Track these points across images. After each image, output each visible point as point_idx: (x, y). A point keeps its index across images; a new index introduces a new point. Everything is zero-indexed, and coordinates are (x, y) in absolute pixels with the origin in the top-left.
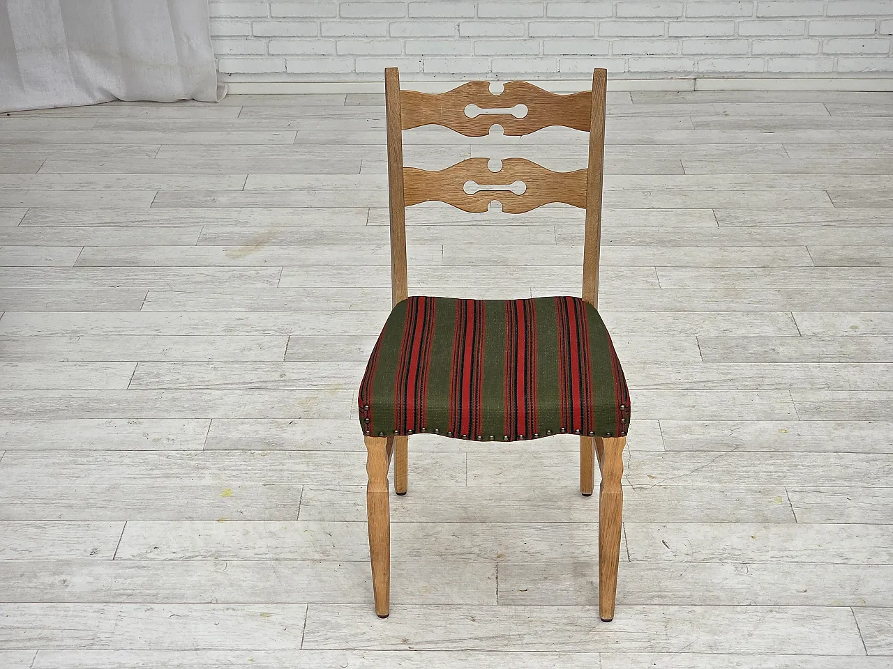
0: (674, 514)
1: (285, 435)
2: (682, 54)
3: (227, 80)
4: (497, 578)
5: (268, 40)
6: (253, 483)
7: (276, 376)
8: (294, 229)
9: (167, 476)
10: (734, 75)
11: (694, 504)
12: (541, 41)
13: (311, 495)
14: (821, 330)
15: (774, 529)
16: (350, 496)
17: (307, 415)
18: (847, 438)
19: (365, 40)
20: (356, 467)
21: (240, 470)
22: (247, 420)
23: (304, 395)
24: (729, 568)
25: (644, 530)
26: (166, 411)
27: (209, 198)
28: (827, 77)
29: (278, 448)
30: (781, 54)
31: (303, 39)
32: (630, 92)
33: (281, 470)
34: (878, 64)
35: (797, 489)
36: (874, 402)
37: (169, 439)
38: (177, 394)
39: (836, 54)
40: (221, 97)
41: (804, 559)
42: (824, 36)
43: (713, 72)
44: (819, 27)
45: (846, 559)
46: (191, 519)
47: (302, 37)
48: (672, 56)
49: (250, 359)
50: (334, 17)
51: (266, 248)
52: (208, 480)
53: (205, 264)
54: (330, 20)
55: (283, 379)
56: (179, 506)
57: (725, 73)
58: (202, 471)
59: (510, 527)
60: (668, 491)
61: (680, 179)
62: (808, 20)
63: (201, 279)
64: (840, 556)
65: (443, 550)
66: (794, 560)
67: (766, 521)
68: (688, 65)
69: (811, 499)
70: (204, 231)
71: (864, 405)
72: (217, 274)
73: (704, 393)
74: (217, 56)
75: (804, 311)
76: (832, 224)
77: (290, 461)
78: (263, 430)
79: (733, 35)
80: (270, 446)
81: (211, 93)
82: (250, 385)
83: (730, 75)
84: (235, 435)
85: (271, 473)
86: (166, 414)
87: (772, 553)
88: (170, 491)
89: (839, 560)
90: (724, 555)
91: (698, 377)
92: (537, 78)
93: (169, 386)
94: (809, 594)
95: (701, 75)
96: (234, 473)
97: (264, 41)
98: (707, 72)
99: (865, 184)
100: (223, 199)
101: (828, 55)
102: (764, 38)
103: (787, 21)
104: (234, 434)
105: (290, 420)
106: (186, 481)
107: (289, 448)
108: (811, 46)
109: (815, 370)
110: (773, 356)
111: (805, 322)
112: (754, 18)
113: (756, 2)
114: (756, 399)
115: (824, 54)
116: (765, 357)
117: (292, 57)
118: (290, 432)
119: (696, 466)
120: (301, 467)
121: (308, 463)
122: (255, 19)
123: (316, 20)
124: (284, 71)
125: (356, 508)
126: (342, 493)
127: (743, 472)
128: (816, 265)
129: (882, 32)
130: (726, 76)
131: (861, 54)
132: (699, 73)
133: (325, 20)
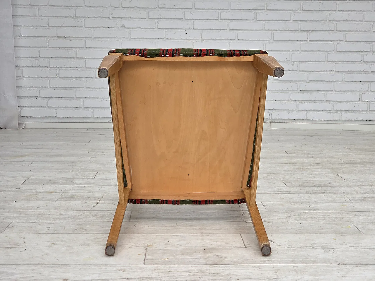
3: (25, 121)
4: (145, 254)
5: (48, 99)
8: (45, 153)
10: (290, 121)
13: (17, 224)
14: (356, 179)
17: (28, 199)
19: (99, 100)
20: (54, 215)
24: (320, 250)
28: (337, 123)
30: (313, 110)
34: (363, 116)
35: (360, 223)
39: (341, 111)
40: (20, 127)
42: (335, 101)
43: (280, 119)
44: (331, 96)
50: (83, 88)
51: (26, 157)
54: (81, 89)
57: (285, 119)
59: (158, 236)
62: (326, 93)
67: (342, 234)
69: (371, 227)
73: (290, 195)
75: (344, 174)
76: (352, 154)
77: (8, 213)
79: (288, 100)
90: (315, 246)
91: (285, 190)
95: (273, 121)
97: (46, 99)
98: (276, 119)
99: (366, 147)
100: (7, 147)
101: (337, 111)
102: (304, 102)
103: (315, 93)
105: (16, 201)
107: (10, 209)
108: (329, 106)
109: (357, 189)
110: (330, 185)
111: (346, 177)
112: (298, 91)
113: (299, 83)
114: (323, 197)
115: (335, 110)
116: (325, 185)
117: (60, 109)
118: (13, 205)
119: (288, 215)
120: (15, 215)
121: (20, 214)
122: (41, 88)
123: (73, 89)
124: (56, 116)
125: (48, 228)
126: (40, 224)
127: (321, 217)
128: (347, 163)
129: (363, 100)
130: (286, 121)
131: (353, 111)
132: (272, 119)
133: (78, 89)
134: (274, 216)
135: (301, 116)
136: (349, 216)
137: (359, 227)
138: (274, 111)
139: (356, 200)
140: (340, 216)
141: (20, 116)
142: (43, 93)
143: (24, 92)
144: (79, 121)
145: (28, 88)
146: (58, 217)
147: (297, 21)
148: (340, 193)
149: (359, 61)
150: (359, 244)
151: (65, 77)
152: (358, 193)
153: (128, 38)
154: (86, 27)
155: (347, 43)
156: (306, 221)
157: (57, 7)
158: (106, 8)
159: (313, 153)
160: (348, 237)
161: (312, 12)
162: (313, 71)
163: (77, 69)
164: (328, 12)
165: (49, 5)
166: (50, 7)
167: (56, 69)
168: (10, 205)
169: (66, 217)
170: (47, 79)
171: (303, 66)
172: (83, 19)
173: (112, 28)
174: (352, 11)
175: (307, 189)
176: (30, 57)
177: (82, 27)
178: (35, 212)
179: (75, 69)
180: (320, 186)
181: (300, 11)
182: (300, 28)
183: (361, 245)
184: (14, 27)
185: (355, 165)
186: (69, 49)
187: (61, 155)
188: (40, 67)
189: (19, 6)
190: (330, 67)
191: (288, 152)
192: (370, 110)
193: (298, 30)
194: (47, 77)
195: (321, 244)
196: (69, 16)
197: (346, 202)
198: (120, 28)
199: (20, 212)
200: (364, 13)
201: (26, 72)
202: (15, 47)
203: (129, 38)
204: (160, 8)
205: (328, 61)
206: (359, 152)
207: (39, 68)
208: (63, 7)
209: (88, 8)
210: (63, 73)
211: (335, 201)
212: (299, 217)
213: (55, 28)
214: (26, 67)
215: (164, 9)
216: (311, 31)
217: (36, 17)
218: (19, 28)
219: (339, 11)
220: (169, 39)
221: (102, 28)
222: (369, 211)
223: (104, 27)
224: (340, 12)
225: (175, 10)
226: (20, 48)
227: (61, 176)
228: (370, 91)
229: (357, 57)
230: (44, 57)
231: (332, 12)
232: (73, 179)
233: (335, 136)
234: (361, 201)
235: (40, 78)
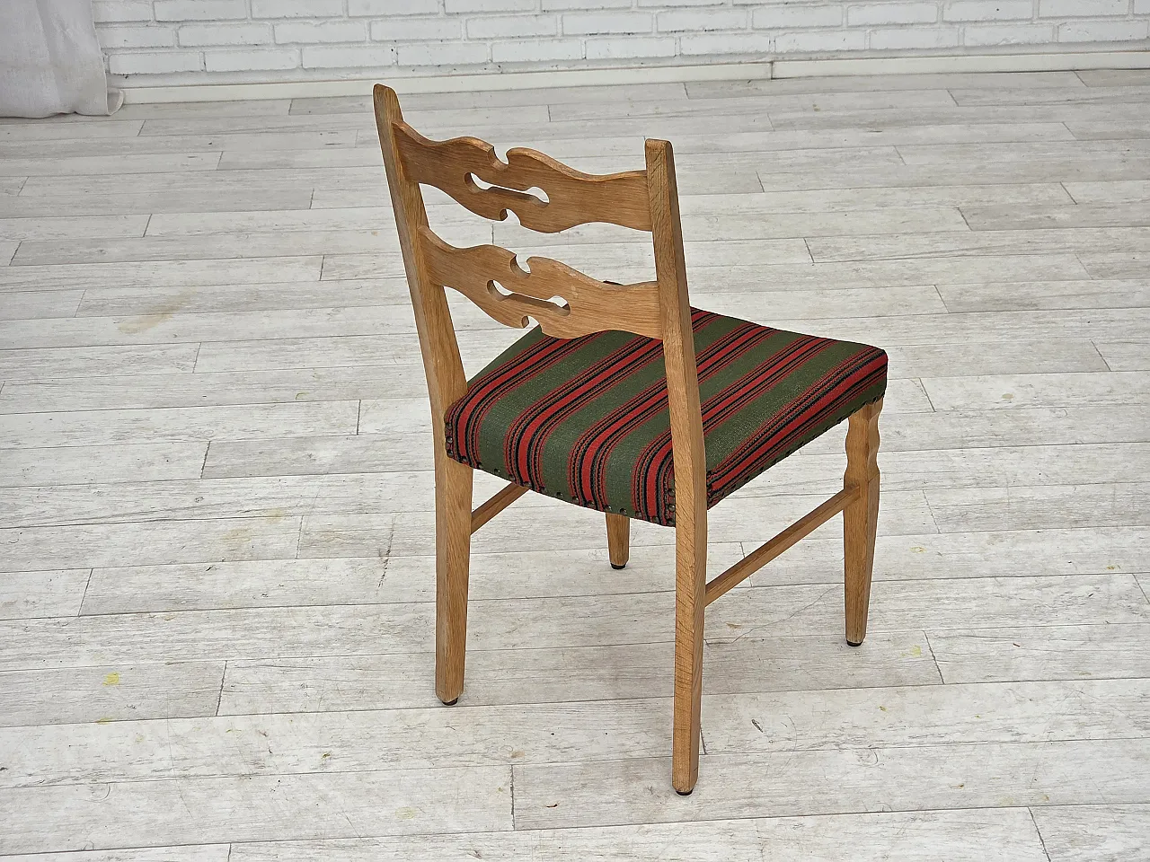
0: (768, 680)
1: (200, 587)
2: (753, 28)
3: (125, 85)
4: (512, 788)
5: (177, 26)
6: (151, 662)
7: (189, 502)
8: (217, 289)
9: (24, 658)
10: (825, 56)
11: (796, 662)
12: (559, 16)
13: (237, 675)
14: (962, 403)
15: (912, 695)
16: (295, 674)
17: (235, 556)
18: (1008, 555)
19: (314, 22)
20: (304, 630)
21: (132, 643)
22: (144, 568)
23: (231, 526)
24: (850, 756)
25: (725, 705)
26: (24, 560)
27: (94, 250)
28: (950, 54)
29: (191, 607)
30: (887, 25)
31: (227, 23)
32: (685, 83)
33: (194, 640)
34: (1018, 34)
35: (941, 634)
36: (1042, 501)
37: (27, 602)
38: (43, 534)
39: (961, 23)
40: (114, 107)
41: (956, 737)
43: (796, 53)
45: (1018, 734)
46: (58, 721)
47: (225, 20)
48: (738, 31)
49: (149, 479)
51: (177, 317)
52: (85, 662)
53: (87, 343)
55: (197, 504)
56: (41, 703)
57: (813, 52)
58: (76, 648)
59: (530, 711)
60: (757, 645)
61: (757, 198)
63: (81, 364)
64: (1009, 730)
65: (432, 750)
66: (943, 740)
67: (899, 683)
68: (760, 43)
69: (962, 647)
70: (88, 296)
71: (1028, 507)
72: (104, 357)
73: (804, 500)
74: (107, 51)
75: (937, 375)
76: (969, 253)
77: (207, 626)
78: (170, 582)
80: (178, 604)
81: (101, 103)
82: (150, 516)
83: (818, 56)
84: (126, 590)
85: (178, 646)
86: (25, 566)
87: (909, 731)
88: (27, 680)
89: (1007, 737)
90: (843, 738)
92: (555, 68)
93: (30, 523)
94: (968, 789)
95: (780, 58)
96: (124, 649)
97: (172, 27)
98: (788, 53)
99: (1011, 197)
100: (114, 250)
101: (951, 23)
104: (124, 589)
105: (210, 564)
106: (53, 665)
107: (207, 607)
109: (957, 459)
110: (898, 441)
111: (939, 392)
115: (945, 22)
117: (211, 50)
118: (207, 584)
120: (223, 634)
121: (234, 629)
124: (203, 69)
125: (305, 691)
126: (286, 669)
128: (950, 312)
130: (814, 56)
131: (994, 21)
132: (775, 53)
135: (855, 40)
136: (922, 604)
138: (781, 32)
139: (947, 519)
140: (904, 605)
141: (108, 72)
142: (164, 10)
143: (112, 10)
144: (264, 79)
148: (916, 485)
150: (930, 724)
152: (955, 480)
159: (874, 247)
169: (332, 639)
178: (262, 615)
183: (933, 730)
185: (969, 324)
191: (811, 246)
195: (854, 731)
197: (924, 525)
199: (230, 617)
211: (900, 528)
212: (817, 614)
222: (967, 572)
232: (311, 440)
234: (958, 523)
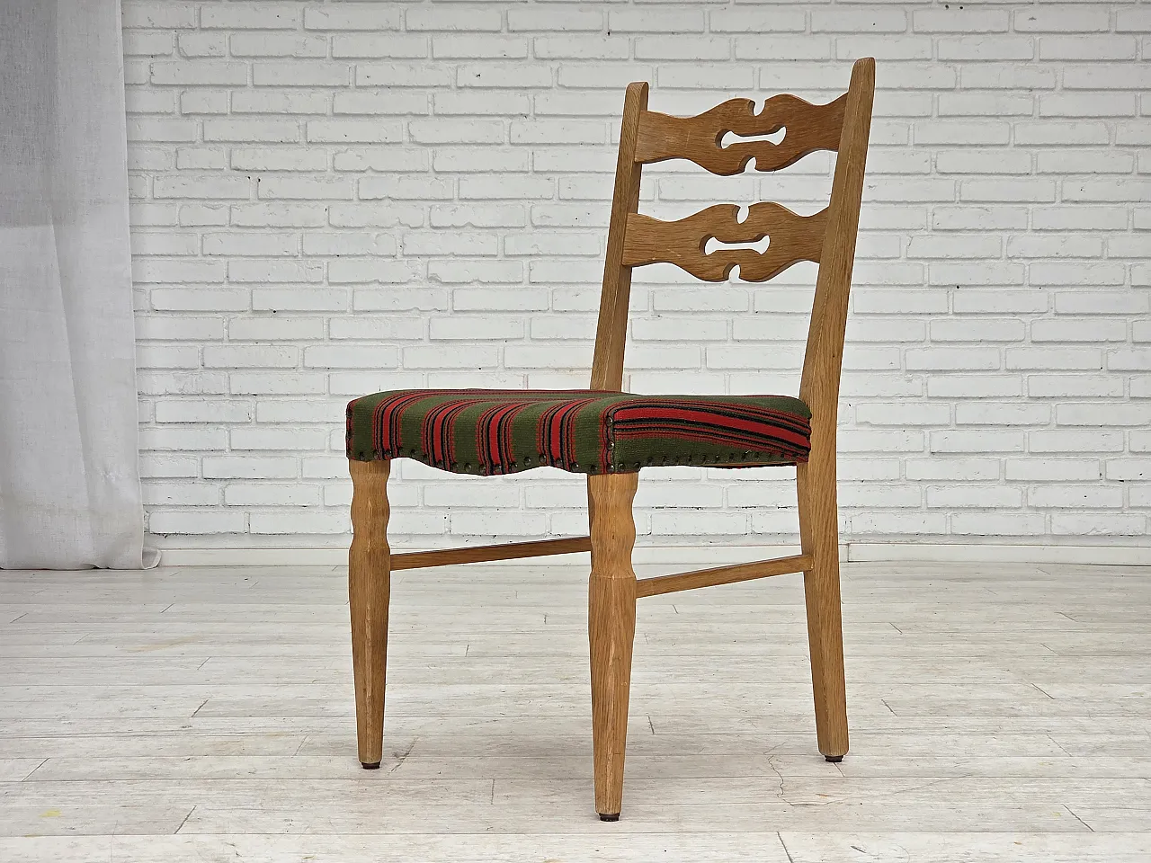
0: (868, 826)
1: (174, 769)
3: (163, 546)
5: (223, 484)
6: (104, 805)
7: (175, 728)
8: (236, 635)
10: (904, 539)
13: (206, 813)
14: (1084, 695)
20: (296, 791)
21: (81, 795)
22: (111, 758)
25: (817, 837)
27: (106, 617)
29: (160, 778)
30: (968, 508)
31: (276, 482)
34: (1110, 524)
39: (1048, 509)
40: (149, 564)
42: (1029, 482)
43: (875, 534)
44: (1019, 468)
47: (275, 479)
50: (322, 451)
51: (187, 646)
54: (316, 454)
55: (184, 729)
57: (891, 535)
58: (13, 798)
62: (1004, 458)
67: (1036, 831)
69: (1113, 814)
70: (91, 636)
73: (904, 737)
74: (149, 508)
75: (1053, 683)
76: (1077, 631)
78: (139, 765)
79: (898, 480)
80: (145, 776)
82: (126, 734)
83: (897, 538)
85: (138, 797)
91: (890, 725)
95: (856, 539)
96: (72, 798)
97: (219, 485)
98: (866, 535)
99: (1118, 610)
100: (128, 618)
101: (1037, 509)
102: (942, 484)
103: (974, 459)
104: (83, 768)
105: (188, 757)
107: (180, 778)
108: (1012, 496)
109: (1085, 721)
110: (1013, 712)
111: (1057, 690)
112: (927, 454)
113: (927, 431)
114: (993, 741)
115: (1030, 507)
116: (999, 713)
117: (260, 510)
118: (184, 766)
119: (900, 788)
120: (196, 792)
121: (210, 789)
122: (207, 454)
123: (295, 454)
124: (247, 530)
125: (288, 823)
126: (265, 811)
127: (985, 793)
128: (1061, 655)
129: (1108, 477)
130: (892, 540)
131: (1083, 508)
132: (852, 535)
133: (309, 455)
134: (863, 790)
135: (936, 523)
136: (1057, 790)
137: (1083, 814)
138: (857, 512)
139: (1080, 750)
140: (1036, 789)
141: (147, 531)
142: (212, 467)
143: (160, 466)
144: (310, 544)
145: (170, 455)
146: (308, 795)
147: (918, 259)
148: (1039, 732)
149: (1096, 370)
150: (1079, 854)
151: (271, 423)
152: (1085, 731)
153: (445, 311)
154: (331, 284)
155: (1061, 318)
156: (949, 800)
157: (253, 231)
158: (386, 231)
159: (968, 627)
160: (1052, 837)
161: (959, 234)
162: (966, 398)
163: (304, 398)
164: (1006, 235)
165: (231, 226)
166: (235, 230)
167: (248, 398)
168: (177, 768)
169: (328, 796)
170: (222, 427)
171: (938, 385)
172: (325, 261)
173: (402, 283)
174: (1071, 230)
175: (950, 721)
176: (175, 369)
177: (321, 282)
178: (245, 783)
179: (299, 399)
180: (985, 714)
181: (927, 233)
182: (926, 278)
183: (1084, 857)
184: (137, 287)
185: (1083, 661)
186: (283, 343)
187: (279, 640)
188: (206, 394)
189: (151, 230)
190: (1012, 385)
191: (899, 626)
192: (1132, 505)
193: (921, 285)
194: (221, 423)
195: (983, 855)
196: (285, 254)
197: (1052, 754)
198: (426, 284)
199: (206, 783)
200: (1105, 235)
201: (166, 411)
202: (137, 340)
203: (450, 310)
204: (536, 227)
205: (1008, 370)
206: (1096, 626)
207: (200, 398)
208: (268, 230)
209: (339, 232)
210: (267, 411)
211: (1021, 753)
212: (927, 792)
213: (247, 288)
214: (165, 395)
215: (546, 230)
216: (958, 287)
217: (197, 259)
218: (147, 288)
219: (1035, 231)
220: (561, 312)
221: (376, 286)
222: (1111, 776)
223: (380, 283)
224: (1037, 234)
225: (577, 231)
226: (152, 344)
227: (288, 693)
228: (1130, 452)
229: (1091, 357)
230: (215, 369)
231: (1015, 234)
232: (326, 701)
233: (1033, 579)
234: (1093, 752)
235: (202, 426)
